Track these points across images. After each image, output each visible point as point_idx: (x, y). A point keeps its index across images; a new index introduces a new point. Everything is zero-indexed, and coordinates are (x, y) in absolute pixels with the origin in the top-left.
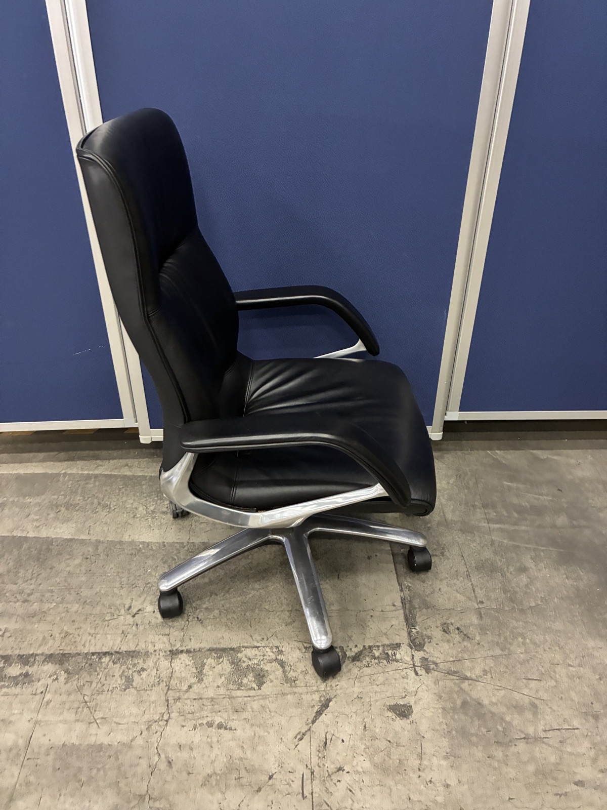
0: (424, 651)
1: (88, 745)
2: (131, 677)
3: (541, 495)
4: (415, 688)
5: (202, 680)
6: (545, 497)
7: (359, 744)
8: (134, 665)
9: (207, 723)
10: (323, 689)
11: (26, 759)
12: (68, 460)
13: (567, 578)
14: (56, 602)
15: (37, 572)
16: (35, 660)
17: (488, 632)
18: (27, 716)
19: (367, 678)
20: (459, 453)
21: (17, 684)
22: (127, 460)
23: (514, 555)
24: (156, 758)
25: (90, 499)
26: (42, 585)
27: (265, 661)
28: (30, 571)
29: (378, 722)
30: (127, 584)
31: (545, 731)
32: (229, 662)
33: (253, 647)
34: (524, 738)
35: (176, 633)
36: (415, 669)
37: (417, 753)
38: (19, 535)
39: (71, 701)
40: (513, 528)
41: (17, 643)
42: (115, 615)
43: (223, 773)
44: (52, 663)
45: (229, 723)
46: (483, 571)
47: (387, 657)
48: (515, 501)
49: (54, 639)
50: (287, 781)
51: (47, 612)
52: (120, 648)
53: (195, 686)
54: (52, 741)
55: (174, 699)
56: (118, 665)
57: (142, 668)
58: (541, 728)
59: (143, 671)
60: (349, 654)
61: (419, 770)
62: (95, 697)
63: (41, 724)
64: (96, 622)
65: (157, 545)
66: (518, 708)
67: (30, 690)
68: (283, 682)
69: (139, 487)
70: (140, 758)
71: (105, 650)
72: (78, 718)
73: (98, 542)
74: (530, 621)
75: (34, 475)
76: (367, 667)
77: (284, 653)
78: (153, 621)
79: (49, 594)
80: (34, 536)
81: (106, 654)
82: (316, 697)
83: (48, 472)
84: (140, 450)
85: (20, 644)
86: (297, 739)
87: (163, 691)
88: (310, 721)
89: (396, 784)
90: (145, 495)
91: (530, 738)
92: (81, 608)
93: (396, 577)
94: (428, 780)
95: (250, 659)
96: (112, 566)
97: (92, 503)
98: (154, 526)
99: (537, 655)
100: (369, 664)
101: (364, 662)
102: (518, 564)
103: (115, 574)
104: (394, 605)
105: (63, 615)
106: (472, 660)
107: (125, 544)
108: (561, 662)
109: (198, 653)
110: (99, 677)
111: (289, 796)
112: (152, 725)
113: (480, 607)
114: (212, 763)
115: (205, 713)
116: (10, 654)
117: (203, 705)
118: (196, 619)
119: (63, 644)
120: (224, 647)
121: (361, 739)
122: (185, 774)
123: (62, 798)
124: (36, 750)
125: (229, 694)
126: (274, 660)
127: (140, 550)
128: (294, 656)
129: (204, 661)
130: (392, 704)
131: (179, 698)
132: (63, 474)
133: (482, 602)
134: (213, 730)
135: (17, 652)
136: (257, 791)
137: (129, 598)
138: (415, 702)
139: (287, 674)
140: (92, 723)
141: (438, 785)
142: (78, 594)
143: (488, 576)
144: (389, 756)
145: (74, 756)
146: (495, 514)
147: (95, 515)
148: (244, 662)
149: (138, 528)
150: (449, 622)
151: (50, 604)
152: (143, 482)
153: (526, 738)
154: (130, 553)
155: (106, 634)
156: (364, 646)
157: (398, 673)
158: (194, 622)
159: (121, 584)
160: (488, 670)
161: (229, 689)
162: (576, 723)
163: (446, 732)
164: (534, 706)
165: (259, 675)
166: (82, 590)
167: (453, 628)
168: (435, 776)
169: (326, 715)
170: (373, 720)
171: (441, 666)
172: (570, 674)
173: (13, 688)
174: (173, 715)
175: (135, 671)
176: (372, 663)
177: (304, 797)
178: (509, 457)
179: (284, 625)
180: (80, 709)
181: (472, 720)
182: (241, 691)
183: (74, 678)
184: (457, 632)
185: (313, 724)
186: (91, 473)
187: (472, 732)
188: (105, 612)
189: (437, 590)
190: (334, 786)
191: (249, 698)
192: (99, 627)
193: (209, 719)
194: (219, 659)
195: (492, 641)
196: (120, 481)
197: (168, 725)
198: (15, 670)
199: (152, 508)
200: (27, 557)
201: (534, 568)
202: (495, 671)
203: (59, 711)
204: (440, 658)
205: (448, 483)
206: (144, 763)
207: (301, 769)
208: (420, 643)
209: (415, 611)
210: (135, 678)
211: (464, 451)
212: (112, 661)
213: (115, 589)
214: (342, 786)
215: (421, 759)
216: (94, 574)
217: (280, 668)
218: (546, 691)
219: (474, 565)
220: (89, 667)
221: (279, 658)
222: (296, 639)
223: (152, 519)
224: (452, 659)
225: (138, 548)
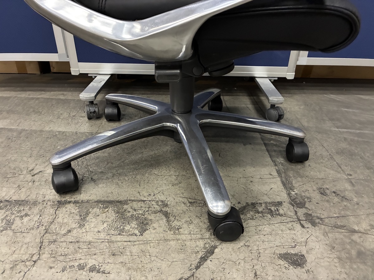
0: (306, 208)
2: (12, 221)
4: (303, 239)
5: (84, 225)
8: (19, 211)
9: (79, 265)
10: (208, 237)
19: (252, 229)
22: (64, 92)
23: (366, 147)
25: (27, 109)
27: (150, 212)
29: (270, 271)
30: (37, 155)
32: (114, 212)
33: (140, 201)
36: (300, 223)
42: (17, 174)
45: (104, 266)
46: (344, 155)
47: (271, 212)
48: (354, 118)
52: (11, 198)
53: (75, 230)
55: (49, 242)
56: (3, 211)
57: (26, 214)
59: (26, 216)
65: (71, 133)
68: (167, 230)
69: (68, 104)
73: (23, 130)
76: (251, 219)
77: (169, 206)
82: (201, 244)
87: (40, 234)
88: (193, 266)
90: (71, 108)
95: (135, 210)
97: (28, 111)
98: (72, 123)
100: (253, 217)
101: (248, 215)
102: (372, 152)
103: (28, 149)
104: (271, 175)
106: (356, 216)
107: (44, 132)
109: (85, 205)
112: (18, 265)
113: (350, 178)
115: (78, 256)
117: (79, 248)
118: (90, 179)
120: (112, 200)
125: (108, 238)
126: (159, 211)
127: (56, 135)
128: (179, 208)
129: (89, 210)
130: (282, 253)
131: (55, 241)
132: (14, 97)
133: (350, 175)
134: (84, 274)
137: (34, 163)
138: (307, 251)
139: (171, 223)
143: (349, 158)
146: (341, 124)
147: (27, 116)
148: (129, 212)
149: (58, 124)
150: (324, 187)
154: (46, 137)
155: (2, 187)
156: (247, 203)
157: (284, 225)
158: (88, 181)
159: (31, 154)
161: (109, 235)
165: (143, 223)
167: (329, 192)
169: (211, 261)
170: (264, 268)
171: (327, 220)
174: (43, 256)
175: (18, 216)
176: (256, 217)
178: (340, 97)
179: (170, 185)
182: (122, 236)
184: (334, 195)
185: (197, 270)
186: (35, 97)
188: (9, 172)
191: (129, 243)
193: (82, 262)
194: (105, 209)
196: (55, 101)
197: (35, 265)
199: (74, 114)
204: (323, 215)
208: (300, 202)
209: (291, 179)
210: (15, 222)
211: (306, 94)
216: (10, 148)
217: (164, 217)
219: (334, 151)
221: (164, 209)
222: (181, 195)
223: (72, 119)
224: (335, 216)
225: (54, 134)
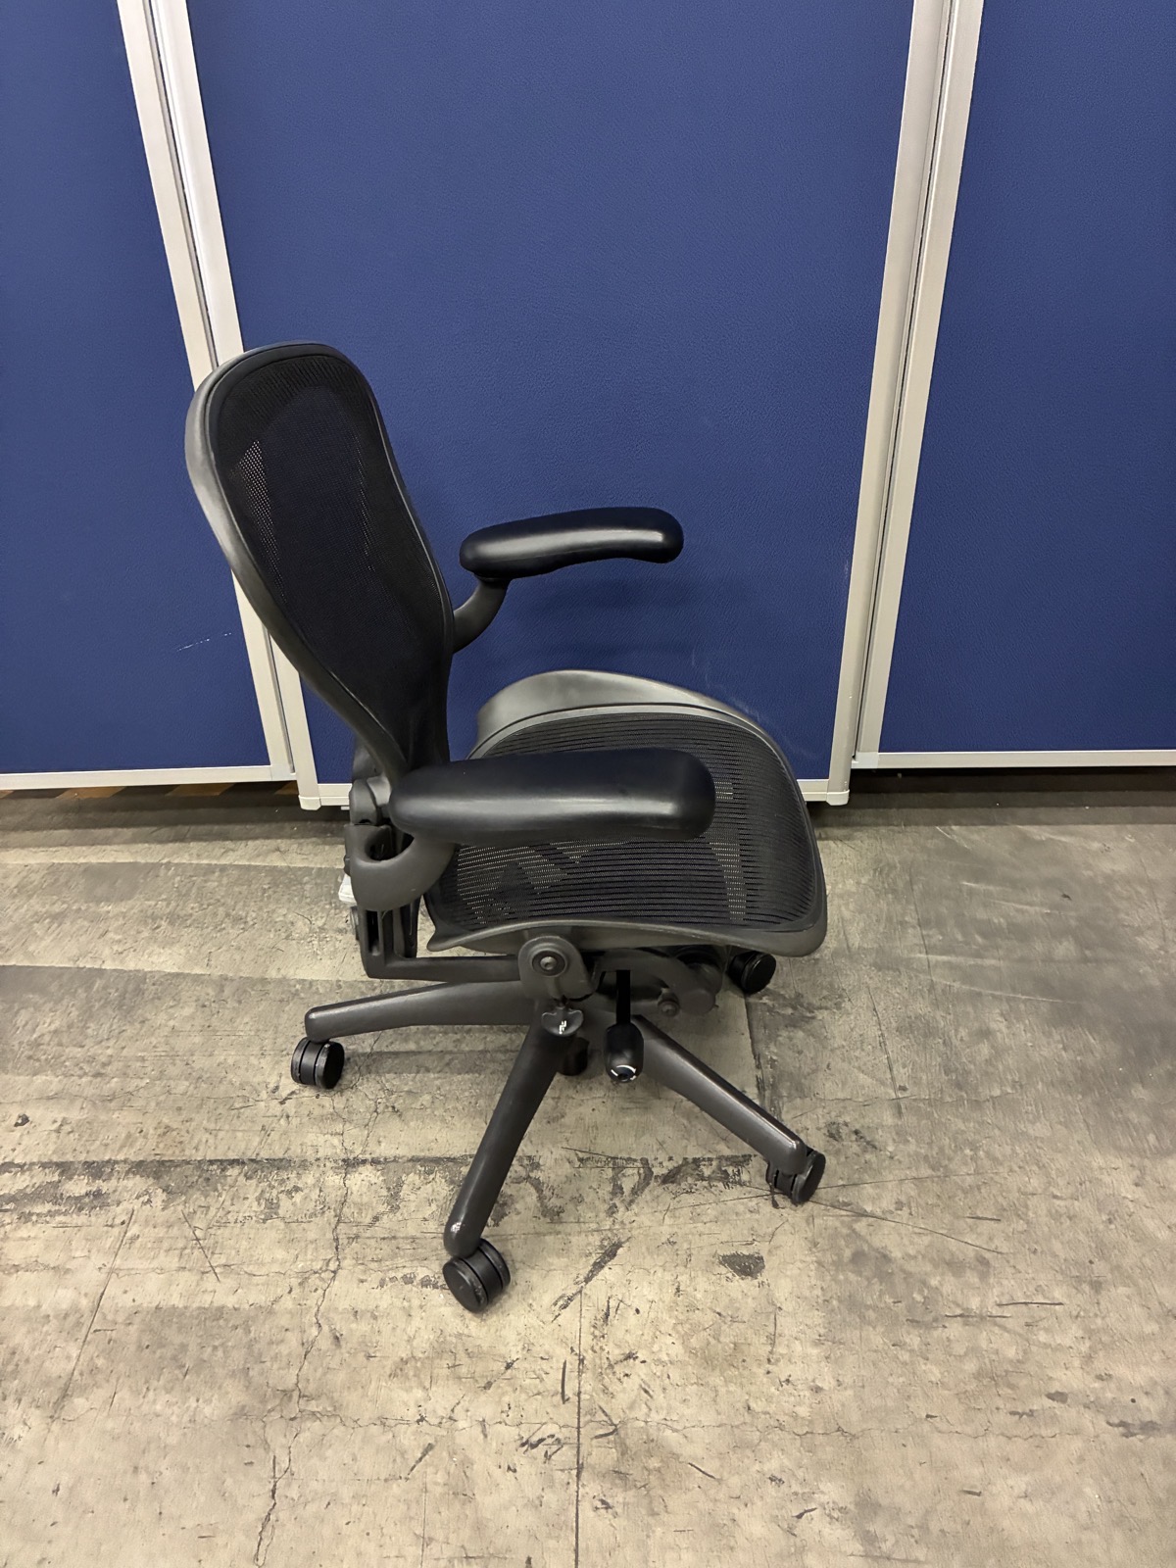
1: (199, 1308)
2: (275, 1201)
3: (1030, 904)
4: (770, 1229)
5: (398, 1208)
6: (1037, 909)
7: (665, 1316)
8: (282, 1182)
9: (404, 1277)
10: (608, 1227)
11: (92, 1330)
12: (175, 840)
13: (1065, 1049)
14: (149, 1078)
15: (120, 1026)
16: (112, 1170)
17: (910, 1139)
18: (97, 1260)
19: (686, 1211)
20: (883, 830)
21: (80, 1209)
22: (279, 841)
23: (970, 1009)
24: (314, 1331)
25: (211, 907)
26: (125, 1050)
27: (509, 1180)
28: (106, 1027)
29: (702, 1283)
30: (273, 1050)
31: (1000, 1305)
32: (446, 1181)
34: (961, 1316)
35: (355, 1131)
36: (773, 1198)
37: (766, 1334)
38: (88, 966)
39: (171, 1238)
40: (972, 962)
41: (82, 1142)
42: (251, 1100)
43: (428, 1358)
44: (142, 1176)
46: (911, 1035)
47: (725, 1178)
48: (981, 914)
49: (145, 1137)
50: (538, 1372)
51: (135, 1093)
52: (258, 1154)
53: (386, 1216)
54: (137, 1303)
55: (349, 1238)
56: (254, 1182)
57: (294, 1186)
58: (992, 1300)
59: (297, 1191)
60: (656, 1171)
61: (769, 1360)
62: (212, 1231)
63: (120, 1275)
64: (218, 1111)
65: (327, 985)
66: (955, 1266)
67: (102, 1220)
68: (539, 1215)
69: (299, 886)
70: (287, 1330)
71: (232, 1156)
72: (183, 1265)
73: (224, 978)
74: (990, 1121)
75: (116, 866)
76: (687, 1192)
77: (543, 1167)
78: (317, 1112)
79: (139, 1064)
80: (114, 968)
81: (233, 1162)
82: (595, 1239)
83: (139, 861)
84: (299, 824)
85: (87, 1144)
86: (558, 1306)
87: (330, 1224)
88: (581, 1278)
89: (727, 1382)
90: (308, 900)
91: (972, 1317)
92: (192, 1088)
93: (750, 1045)
94: (783, 1379)
96: (246, 1020)
97: (215, 914)
98: (323, 954)
99: (997, 1178)
100: (691, 1188)
101: (684, 1185)
102: (976, 1025)
103: (252, 1033)
105: (162, 1098)
106: (878, 1184)
107: (270, 983)
108: (1040, 1191)
109: (392, 1166)
110: (221, 1199)
111: (539, 1397)
112: (309, 1278)
113: (900, 1096)
114: (408, 1341)
115: (400, 1262)
116: (72, 1160)
117: (398, 1248)
118: (390, 1109)
119: (161, 1145)
120: (438, 1155)
121: (670, 1309)
122: (361, 1357)
123: (151, 1393)
124: (110, 1317)
126: (525, 1179)
127: (296, 994)
128: (560, 1172)
129: (401, 1177)
130: (728, 1254)
131: (357, 1237)
132: (165, 864)
133: (903, 1089)
134: (413, 1291)
135: (82, 1158)
136: (485, 1388)
137: (276, 1073)
138: (770, 1251)
139: (546, 1201)
140: (207, 1272)
141: (799, 1387)
142: (187, 1064)
143: (919, 1044)
144: (717, 1338)
145: (175, 1326)
146: (941, 938)
147: (219, 935)
149: (293, 957)
150: (841, 1120)
151: (139, 1080)
152: (306, 879)
153: (965, 1316)
154: (278, 998)
155: (234, 1131)
156: (685, 1159)
157: (743, 1204)
158: (388, 1114)
159: (261, 1049)
160: (905, 1202)
162: (1058, 1294)
163: (820, 1301)
164: (984, 1262)
166: (194, 1058)
167: (847, 1131)
168: (796, 1371)
169: (610, 1268)
170: (692, 1279)
171: (821, 1193)
172: (1054, 1211)
173: (74, 1216)
174: (345, 1263)
175: (283, 1191)
176: (697, 1187)
177: (565, 1400)
178: (975, 837)
179: (545, 1121)
180: (188, 1251)
181: (869, 1282)
183: (178, 1201)
184: (854, 1137)
185: (587, 1283)
186: (214, 862)
187: (868, 1303)
188: (234, 1095)
189: (825, 1066)
190: (618, 1383)
192: (222, 1120)
193: (407, 1271)
194: (429, 1174)
195: (917, 1154)
196: (265, 876)
197: (336, 1278)
198: (78, 1186)
199: (320, 923)
200: (102, 1002)
201: (1005, 1030)
202: (917, 1203)
203: (152, 1254)
205: (858, 883)
206: (293, 1340)
207: (562, 1354)
209: (781, 1103)
210: (281, 1204)
211: (891, 827)
212: (243, 1174)
213: (252, 1058)
214: (633, 1384)
215: (773, 1344)
216: (215, 1031)
217: (532, 1190)
218: (1007, 1238)
219: (894, 1025)
220: (205, 1184)
221: (532, 1175)
222: (565, 1145)
223: (319, 941)
224: (841, 1182)
225: (293, 990)
